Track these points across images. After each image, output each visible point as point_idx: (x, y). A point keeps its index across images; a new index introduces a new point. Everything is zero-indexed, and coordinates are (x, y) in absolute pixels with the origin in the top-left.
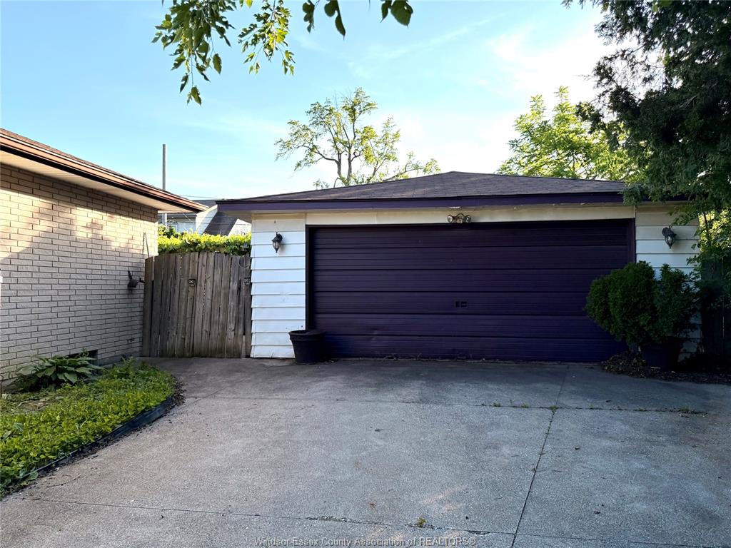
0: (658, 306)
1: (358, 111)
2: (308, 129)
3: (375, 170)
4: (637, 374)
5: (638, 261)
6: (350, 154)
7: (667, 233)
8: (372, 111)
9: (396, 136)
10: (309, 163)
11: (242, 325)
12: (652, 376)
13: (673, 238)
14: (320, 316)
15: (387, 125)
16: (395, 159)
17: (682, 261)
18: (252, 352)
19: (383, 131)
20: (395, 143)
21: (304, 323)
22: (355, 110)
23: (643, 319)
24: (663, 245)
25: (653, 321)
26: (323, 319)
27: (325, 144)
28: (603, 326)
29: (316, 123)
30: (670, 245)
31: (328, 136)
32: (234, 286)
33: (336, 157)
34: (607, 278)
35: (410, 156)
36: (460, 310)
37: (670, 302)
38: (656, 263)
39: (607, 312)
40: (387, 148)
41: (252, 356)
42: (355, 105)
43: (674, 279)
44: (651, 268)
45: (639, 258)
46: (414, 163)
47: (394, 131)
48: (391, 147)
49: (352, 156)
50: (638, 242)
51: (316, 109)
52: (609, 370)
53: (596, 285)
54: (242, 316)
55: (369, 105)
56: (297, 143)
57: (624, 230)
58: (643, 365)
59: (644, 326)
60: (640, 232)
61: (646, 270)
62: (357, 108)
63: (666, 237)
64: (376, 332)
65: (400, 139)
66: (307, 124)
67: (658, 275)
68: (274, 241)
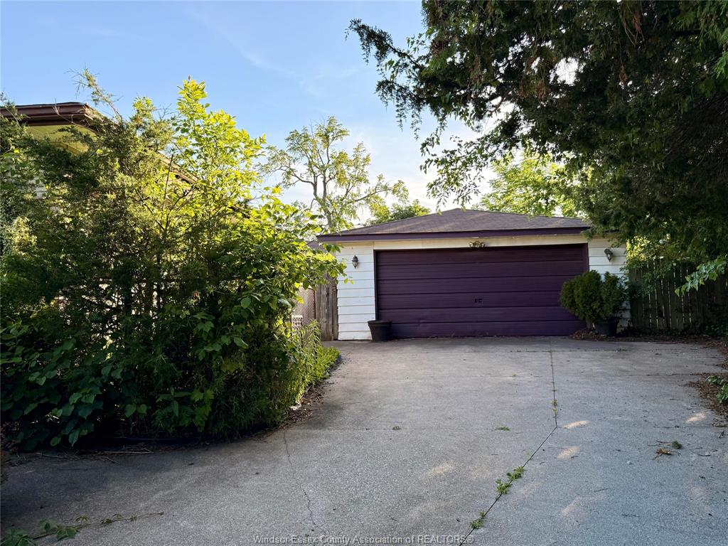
0: (604, 297)
1: (331, 137)
2: (285, 154)
3: (348, 191)
4: (593, 339)
5: (590, 270)
6: (325, 178)
7: (607, 252)
8: (344, 137)
9: (366, 160)
10: (287, 185)
11: (331, 319)
12: (602, 340)
13: (611, 255)
14: (383, 311)
15: (357, 150)
16: (366, 181)
17: (616, 269)
18: (339, 336)
19: (354, 156)
20: (366, 167)
21: (374, 316)
22: (328, 136)
23: (595, 305)
24: (605, 260)
25: (601, 306)
26: (386, 313)
27: (301, 168)
28: (570, 311)
29: (293, 149)
30: (610, 260)
31: (306, 160)
32: (324, 293)
33: (312, 179)
34: (573, 281)
35: (380, 178)
36: (478, 304)
37: (610, 294)
38: (601, 271)
39: (573, 302)
40: (358, 171)
41: (339, 339)
42: (329, 132)
43: (613, 280)
44: (598, 274)
45: (591, 269)
46: (384, 184)
47: (364, 155)
48: (362, 170)
49: (327, 179)
50: (590, 258)
51: (293, 136)
52: (576, 339)
53: (565, 286)
54: (330, 312)
55: (341, 131)
56: (274, 166)
57: (580, 251)
58: (596, 334)
59: (596, 309)
60: (591, 252)
61: (596, 276)
62: (330, 135)
63: (607, 254)
64: (422, 321)
65: (370, 163)
66: (285, 150)
67: (603, 278)
68: (353, 261)
